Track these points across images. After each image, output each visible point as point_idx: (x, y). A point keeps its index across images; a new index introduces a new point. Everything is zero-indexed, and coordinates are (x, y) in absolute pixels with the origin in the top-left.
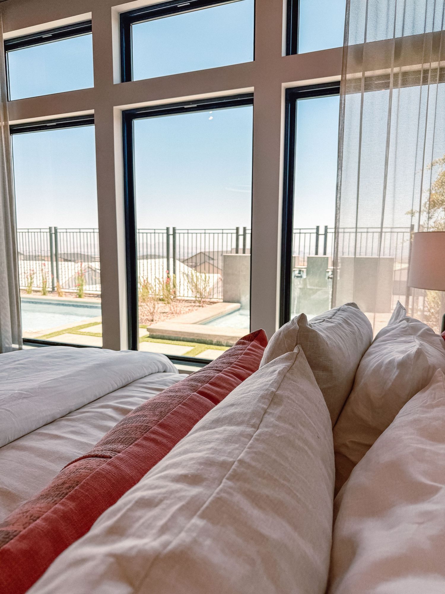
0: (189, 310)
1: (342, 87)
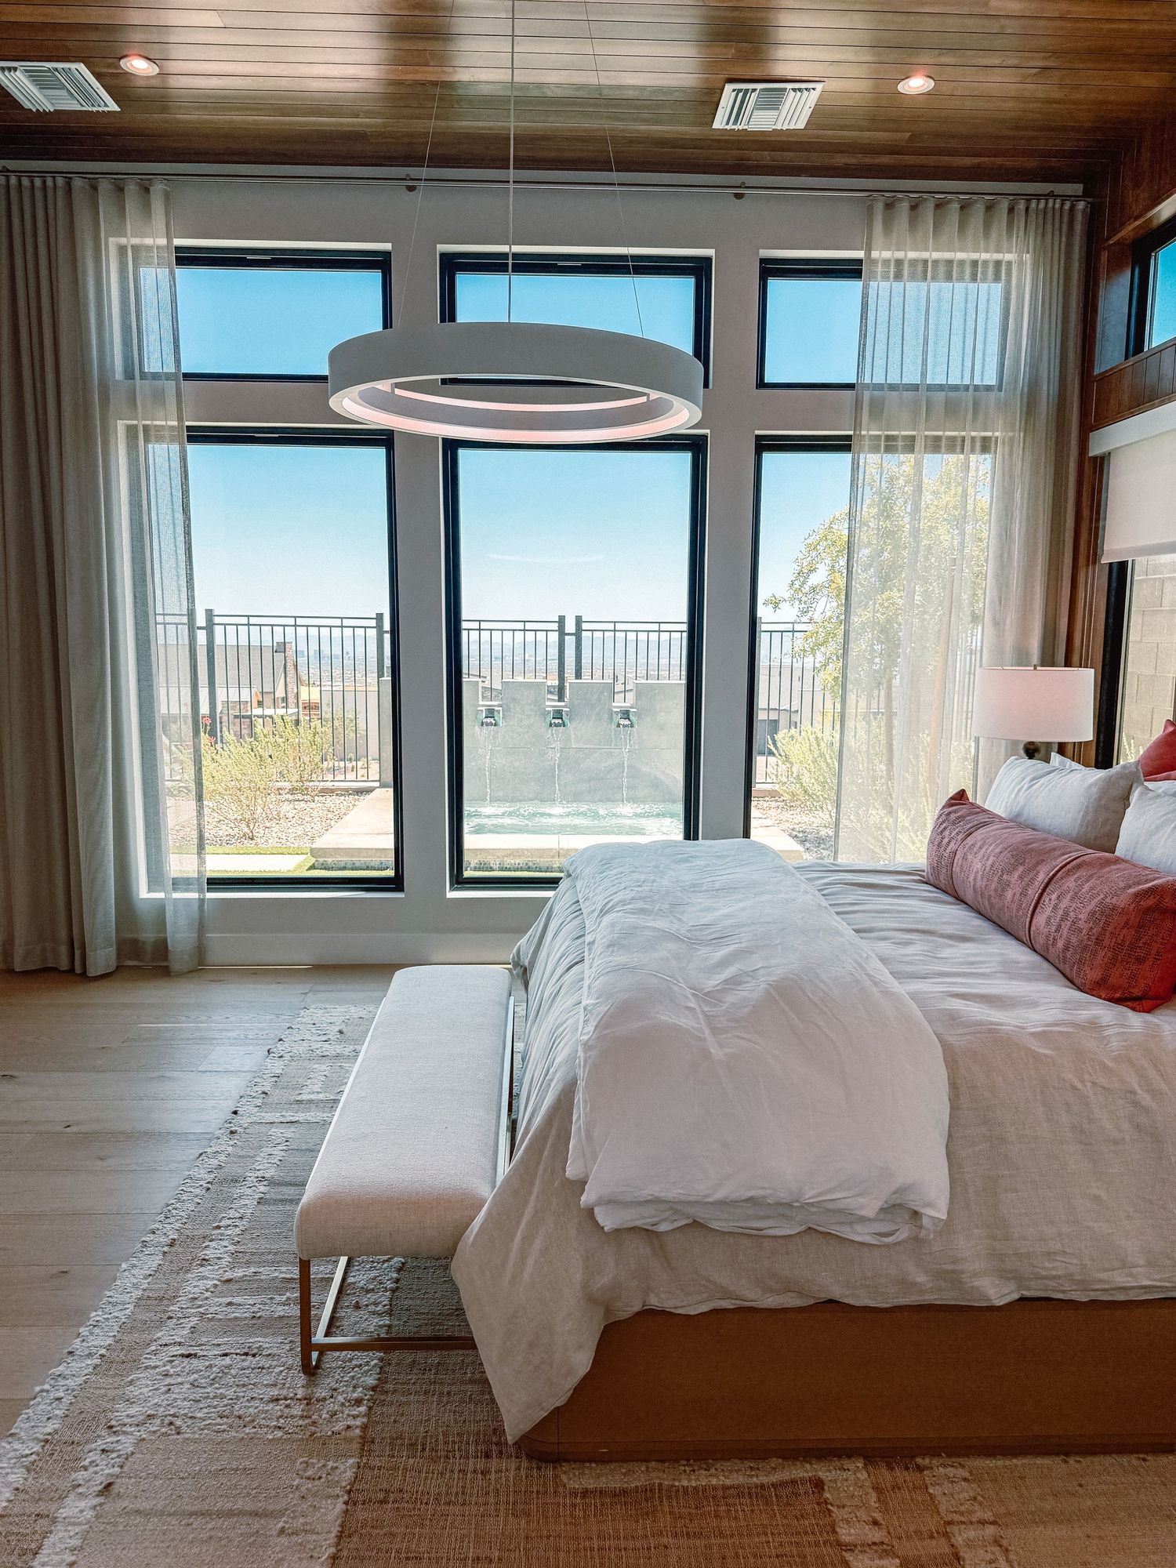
1: (854, 443)
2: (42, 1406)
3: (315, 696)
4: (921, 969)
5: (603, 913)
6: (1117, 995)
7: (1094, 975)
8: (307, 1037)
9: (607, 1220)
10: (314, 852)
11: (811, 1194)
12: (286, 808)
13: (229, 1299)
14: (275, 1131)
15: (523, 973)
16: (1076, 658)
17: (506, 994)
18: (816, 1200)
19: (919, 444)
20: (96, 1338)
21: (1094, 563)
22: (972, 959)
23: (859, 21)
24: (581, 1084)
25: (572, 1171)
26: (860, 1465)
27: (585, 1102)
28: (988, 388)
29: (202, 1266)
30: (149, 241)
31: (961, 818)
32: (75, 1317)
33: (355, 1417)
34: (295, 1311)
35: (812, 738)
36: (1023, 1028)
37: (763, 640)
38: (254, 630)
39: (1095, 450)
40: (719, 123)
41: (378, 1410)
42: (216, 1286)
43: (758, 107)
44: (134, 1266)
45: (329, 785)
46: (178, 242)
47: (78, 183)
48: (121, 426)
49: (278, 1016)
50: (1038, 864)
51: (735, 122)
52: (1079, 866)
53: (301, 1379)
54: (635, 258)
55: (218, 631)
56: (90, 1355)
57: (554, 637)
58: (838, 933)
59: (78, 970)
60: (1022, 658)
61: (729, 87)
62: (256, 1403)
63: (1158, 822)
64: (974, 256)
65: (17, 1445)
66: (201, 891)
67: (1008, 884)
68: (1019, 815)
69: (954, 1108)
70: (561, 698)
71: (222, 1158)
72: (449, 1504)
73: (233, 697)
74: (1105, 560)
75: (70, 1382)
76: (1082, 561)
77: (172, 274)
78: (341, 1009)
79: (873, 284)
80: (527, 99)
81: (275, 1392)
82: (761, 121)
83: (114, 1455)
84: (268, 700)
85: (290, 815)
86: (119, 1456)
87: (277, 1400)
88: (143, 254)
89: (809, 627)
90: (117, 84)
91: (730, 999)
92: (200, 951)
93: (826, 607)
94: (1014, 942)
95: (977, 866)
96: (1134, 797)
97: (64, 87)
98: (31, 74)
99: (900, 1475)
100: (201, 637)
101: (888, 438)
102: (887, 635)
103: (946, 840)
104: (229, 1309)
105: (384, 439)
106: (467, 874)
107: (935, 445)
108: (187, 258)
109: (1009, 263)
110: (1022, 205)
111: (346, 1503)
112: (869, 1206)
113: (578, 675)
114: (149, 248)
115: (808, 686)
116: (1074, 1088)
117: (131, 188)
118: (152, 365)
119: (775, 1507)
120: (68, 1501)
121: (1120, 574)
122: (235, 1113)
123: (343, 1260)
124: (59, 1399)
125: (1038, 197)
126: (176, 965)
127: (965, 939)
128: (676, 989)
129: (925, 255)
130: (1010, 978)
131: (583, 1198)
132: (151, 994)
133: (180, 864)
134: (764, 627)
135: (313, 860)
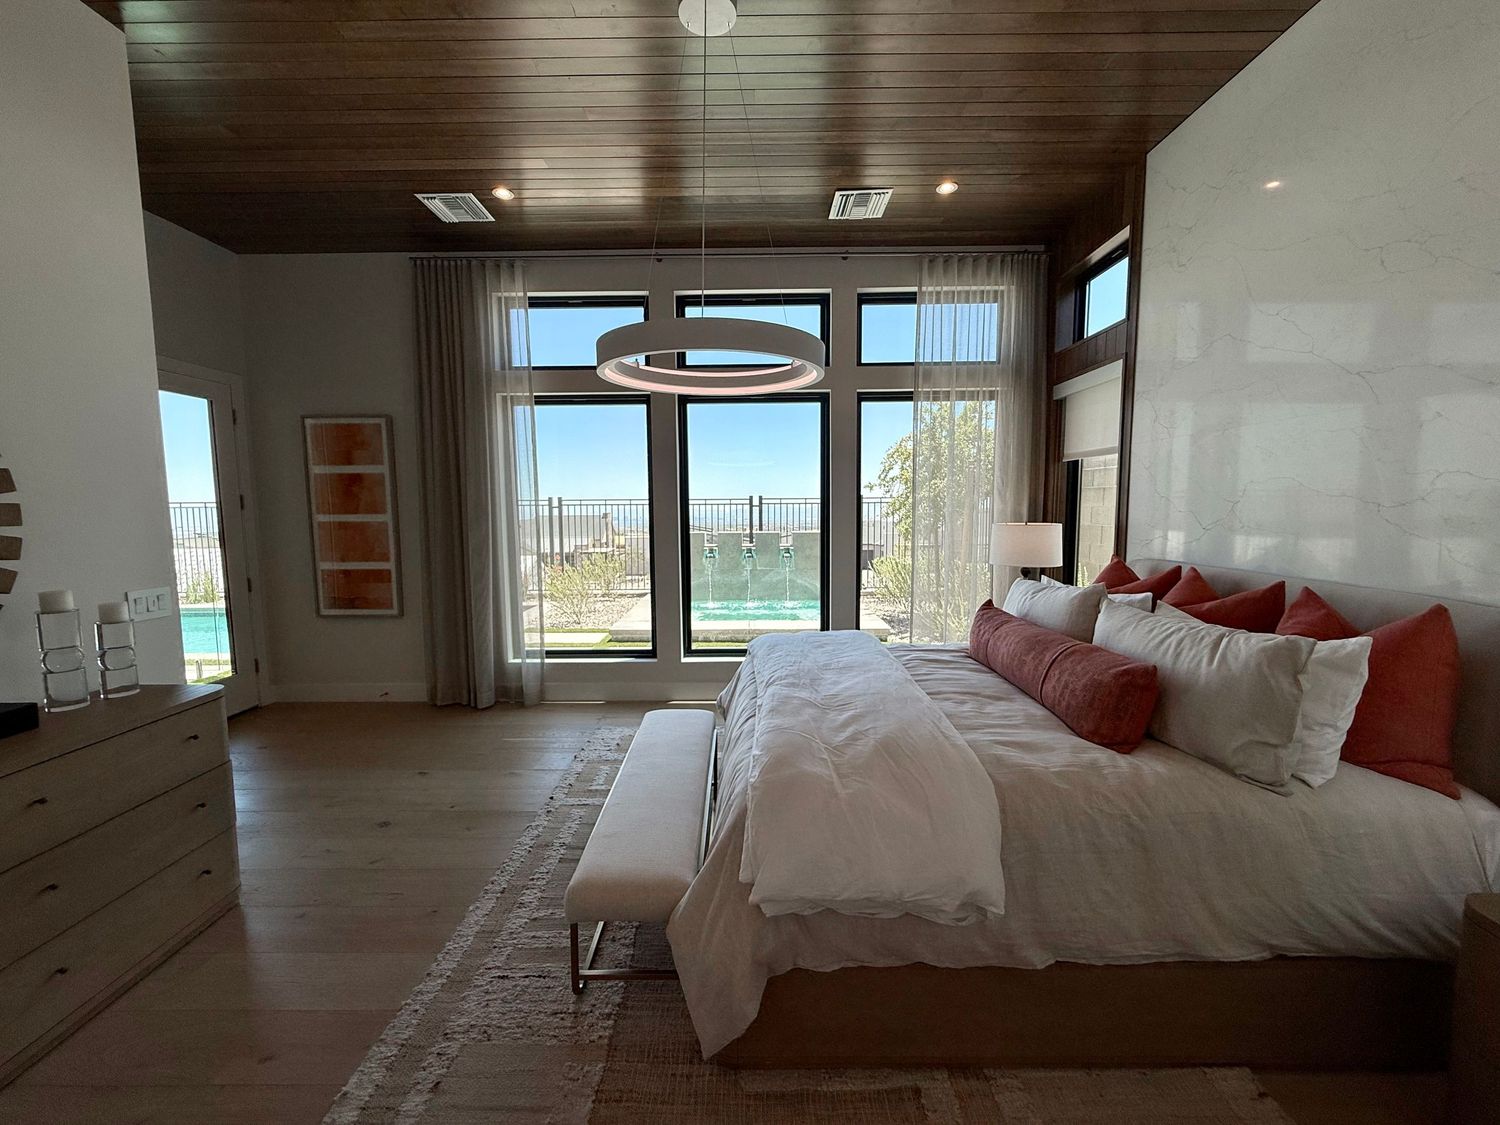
1: (915, 396)
2: (405, 1017)
3: (622, 543)
4: (974, 722)
5: (768, 685)
6: (1105, 741)
7: (1088, 726)
8: (598, 747)
9: (768, 911)
10: (610, 632)
11: (908, 895)
12: (599, 606)
13: (533, 934)
14: (574, 810)
15: (723, 711)
16: (1049, 517)
17: (711, 729)
18: (913, 899)
19: (953, 397)
20: (447, 964)
21: (1059, 461)
22: (1007, 714)
23: (914, 149)
24: (750, 814)
25: (743, 876)
26: (946, 1076)
27: (752, 827)
28: (992, 363)
29: (519, 908)
30: (514, 294)
31: (992, 617)
32: (435, 945)
33: (605, 1028)
34: (567, 943)
35: (894, 562)
36: (1047, 768)
37: (865, 507)
38: (584, 508)
39: (1057, 396)
40: (832, 216)
41: (620, 1022)
42: (526, 923)
43: (857, 204)
44: (477, 908)
45: (623, 592)
46: (530, 294)
47: (474, 262)
48: (499, 396)
49: (582, 733)
50: (1044, 650)
51: (842, 215)
52: (1073, 653)
53: (573, 997)
54: (784, 295)
55: (565, 508)
56: (441, 976)
57: (747, 507)
58: (919, 700)
59: (473, 705)
60: (1017, 518)
61: (838, 194)
62: (542, 1016)
63: (1122, 623)
64: (982, 288)
65: (383, 1049)
66: (542, 658)
67: (1025, 662)
68: (1026, 615)
69: (1004, 828)
70: (751, 542)
71: (541, 829)
72: (662, 1103)
73: (579, 543)
74: (1065, 460)
75: (426, 998)
76: (1051, 461)
77: (527, 311)
78: (619, 729)
79: (923, 306)
80: (725, 206)
81: (555, 1007)
82: (857, 214)
83: (444, 1058)
84: (597, 544)
85: (601, 610)
86: (448, 1059)
87: (556, 1013)
88: (510, 302)
89: (890, 500)
90: (493, 205)
91: (850, 752)
92: (542, 693)
93: (899, 489)
94: (1030, 700)
95: (1003, 650)
96: (1104, 606)
97: (463, 208)
98: (444, 201)
99: (973, 1083)
100: (556, 512)
101: (934, 392)
102: (936, 504)
103: (982, 632)
104: (533, 941)
105: (644, 399)
106: (694, 646)
107: (962, 396)
108: (535, 303)
109: (1002, 292)
110: (1009, 258)
111: (594, 1102)
112: (950, 904)
113: (761, 529)
114: (513, 298)
115: (890, 533)
116: (1086, 813)
117: (504, 265)
118: (516, 363)
119: (888, 1111)
120: (409, 1096)
121: (1074, 467)
122: (552, 798)
123: (601, 924)
124: (417, 1011)
125: (1018, 253)
126: (527, 703)
127: (999, 699)
128: (813, 744)
129: (953, 288)
130: (1033, 729)
131: (751, 898)
132: (513, 719)
133: (531, 640)
134: (864, 500)
135: (611, 637)
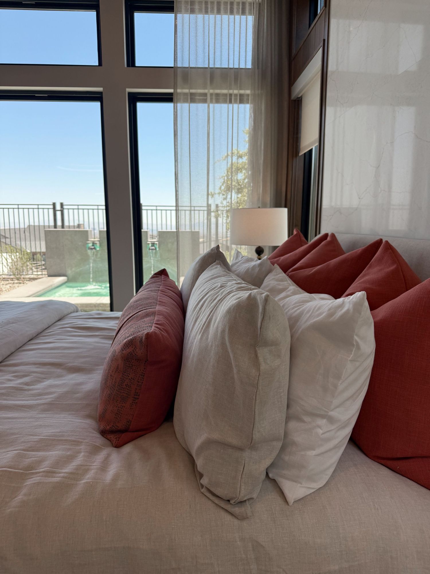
0: (10, 287)
1: (175, 97)
19: (209, 98)
39: (294, 96)
57: (51, 212)
74: (302, 153)
101: (192, 94)
107: (217, 98)
121: (309, 161)
